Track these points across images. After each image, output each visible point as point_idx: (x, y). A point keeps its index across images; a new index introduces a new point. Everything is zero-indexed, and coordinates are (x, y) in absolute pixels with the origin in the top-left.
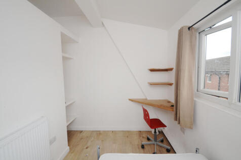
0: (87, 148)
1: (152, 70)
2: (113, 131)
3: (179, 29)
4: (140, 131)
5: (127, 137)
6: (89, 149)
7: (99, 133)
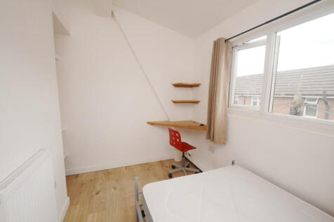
0: (97, 193)
1: (177, 86)
2: (126, 167)
3: (216, 39)
4: (161, 161)
5: (148, 170)
6: (101, 194)
7: (107, 173)
